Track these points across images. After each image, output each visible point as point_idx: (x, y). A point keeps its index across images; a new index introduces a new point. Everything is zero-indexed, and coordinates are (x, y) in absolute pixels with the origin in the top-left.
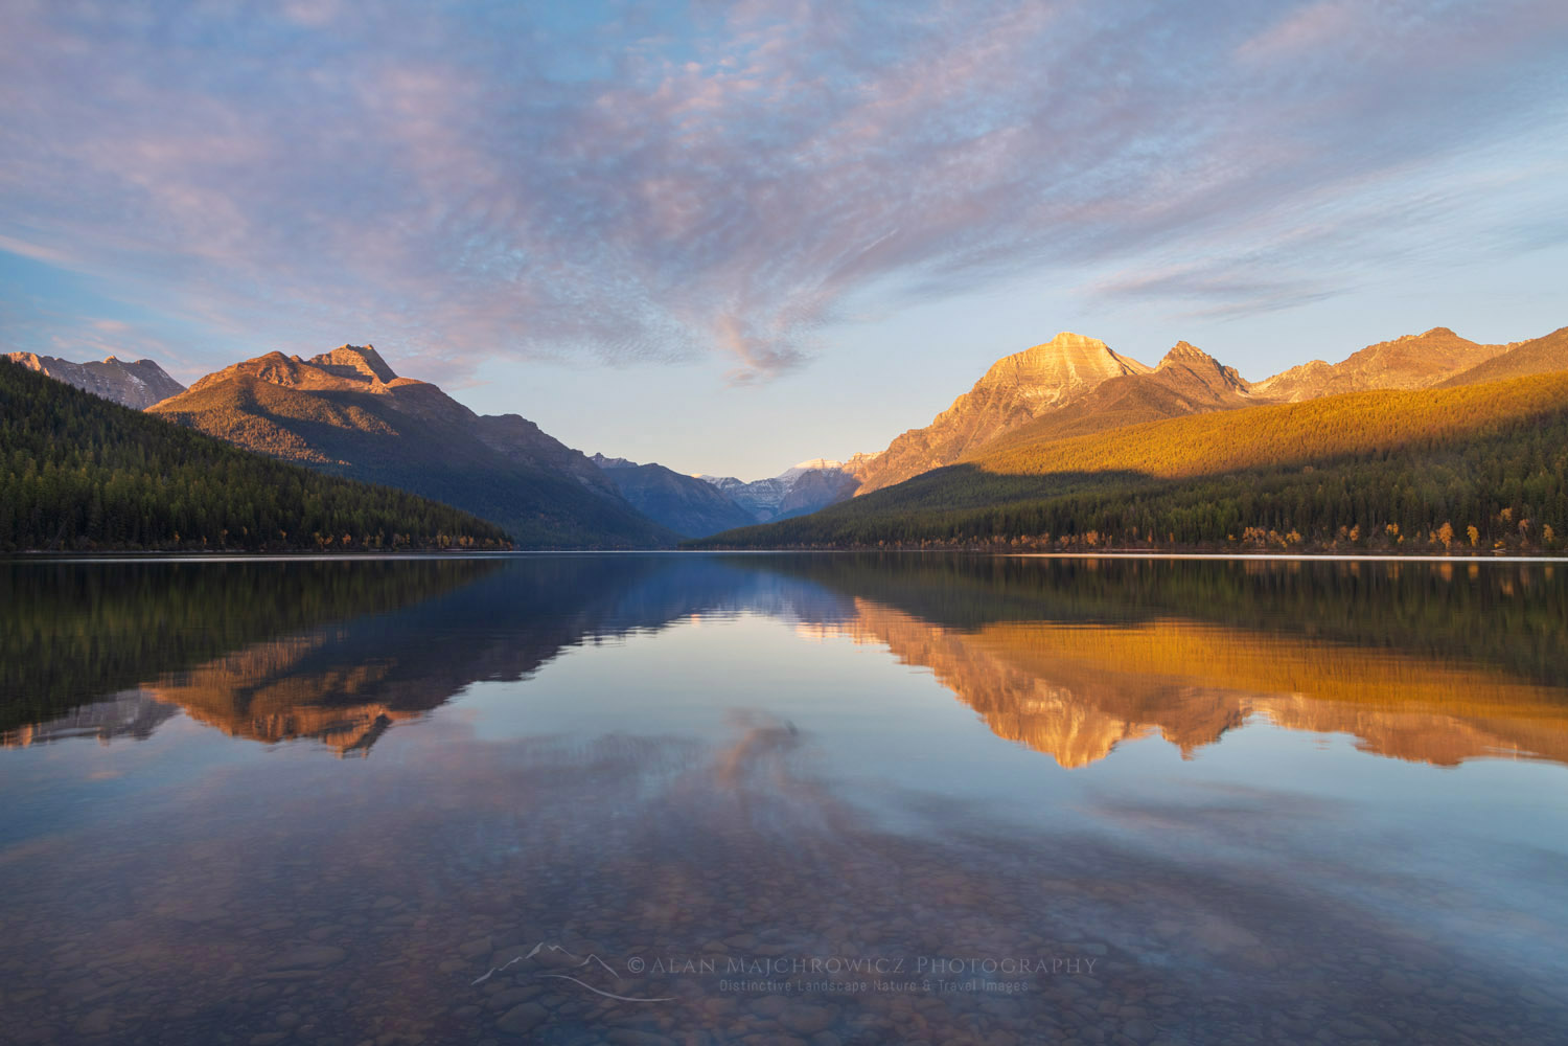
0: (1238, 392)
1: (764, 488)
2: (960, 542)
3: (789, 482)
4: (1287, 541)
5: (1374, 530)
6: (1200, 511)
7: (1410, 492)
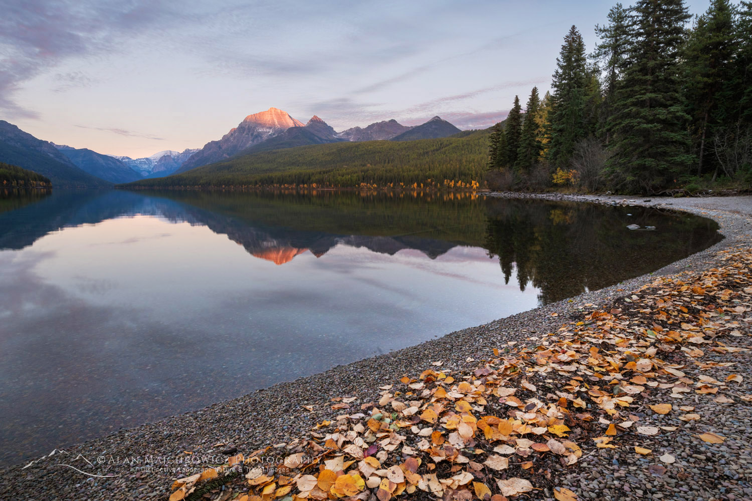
0: (334, 136)
1: (143, 162)
2: (260, 186)
3: (155, 160)
4: (373, 187)
5: (397, 184)
6: (347, 178)
7: (405, 174)
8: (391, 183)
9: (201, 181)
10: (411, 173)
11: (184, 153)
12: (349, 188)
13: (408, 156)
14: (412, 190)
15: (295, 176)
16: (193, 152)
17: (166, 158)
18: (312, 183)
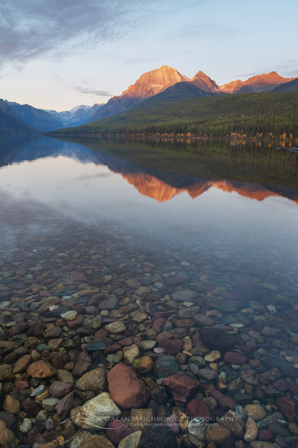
0: (216, 89)
1: (65, 114)
2: (145, 134)
3: (73, 113)
4: (243, 137)
5: (266, 134)
6: (219, 127)
7: (276, 124)
8: (260, 133)
9: (102, 130)
10: (281, 124)
11: (94, 107)
12: (220, 137)
13: (283, 106)
14: (280, 140)
15: (174, 126)
16: (100, 106)
17: (81, 110)
18: (187, 132)
